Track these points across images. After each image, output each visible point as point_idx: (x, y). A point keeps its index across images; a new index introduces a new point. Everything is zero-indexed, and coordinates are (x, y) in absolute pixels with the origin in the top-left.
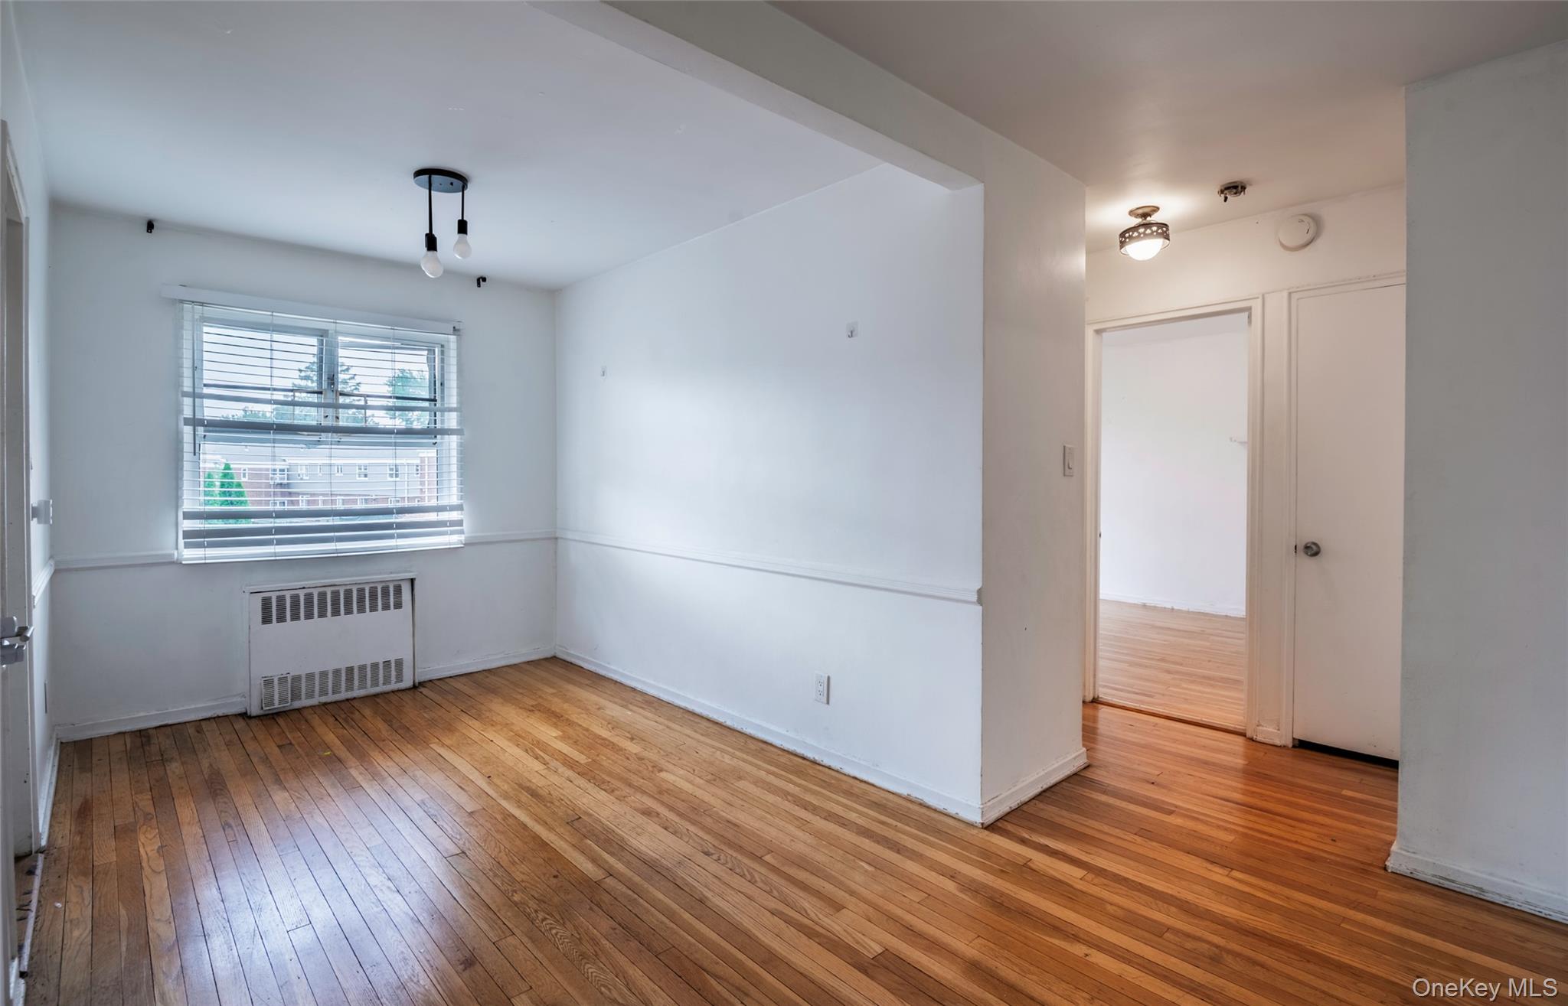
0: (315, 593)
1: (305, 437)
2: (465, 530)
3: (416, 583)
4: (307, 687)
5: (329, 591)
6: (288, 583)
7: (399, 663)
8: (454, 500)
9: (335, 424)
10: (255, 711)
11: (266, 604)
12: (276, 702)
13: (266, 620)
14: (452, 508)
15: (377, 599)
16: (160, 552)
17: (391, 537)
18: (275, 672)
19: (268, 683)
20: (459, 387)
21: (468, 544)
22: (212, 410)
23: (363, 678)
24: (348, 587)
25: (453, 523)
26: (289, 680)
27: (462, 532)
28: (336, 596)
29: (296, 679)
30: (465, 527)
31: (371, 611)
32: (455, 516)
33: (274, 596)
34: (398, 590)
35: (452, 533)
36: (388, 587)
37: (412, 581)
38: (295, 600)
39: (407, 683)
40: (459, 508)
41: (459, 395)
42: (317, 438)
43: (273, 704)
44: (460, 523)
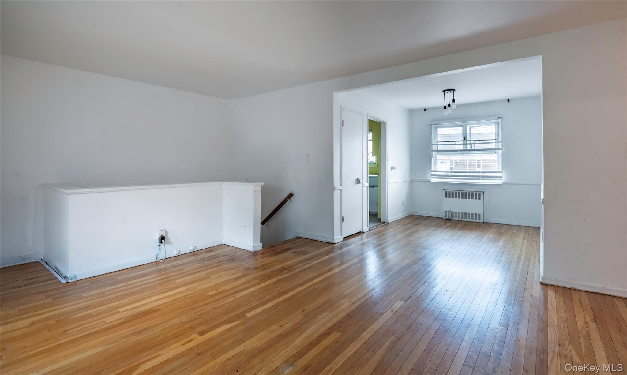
0: (457, 192)
1: (459, 153)
2: (503, 179)
3: (485, 193)
4: (455, 215)
5: (461, 192)
6: (451, 189)
7: (479, 215)
8: (500, 170)
9: (466, 149)
10: (443, 218)
11: (446, 193)
12: (448, 217)
13: (446, 197)
14: (499, 172)
15: (473, 196)
16: (426, 179)
17: (479, 179)
18: (448, 210)
19: (446, 212)
20: (502, 135)
21: (504, 184)
22: (440, 148)
23: (469, 216)
24: (466, 192)
25: (499, 177)
26: (451, 212)
27: (502, 180)
28: (462, 193)
29: (452, 212)
30: (503, 178)
31: (472, 199)
32: (500, 174)
33: (448, 191)
34: (480, 194)
35: (498, 180)
36: (477, 193)
37: (484, 192)
38: (453, 193)
39: (482, 221)
40: (501, 172)
41: (502, 137)
42: (462, 153)
43: (447, 217)
44: (501, 177)
